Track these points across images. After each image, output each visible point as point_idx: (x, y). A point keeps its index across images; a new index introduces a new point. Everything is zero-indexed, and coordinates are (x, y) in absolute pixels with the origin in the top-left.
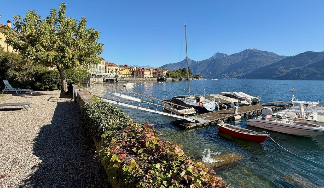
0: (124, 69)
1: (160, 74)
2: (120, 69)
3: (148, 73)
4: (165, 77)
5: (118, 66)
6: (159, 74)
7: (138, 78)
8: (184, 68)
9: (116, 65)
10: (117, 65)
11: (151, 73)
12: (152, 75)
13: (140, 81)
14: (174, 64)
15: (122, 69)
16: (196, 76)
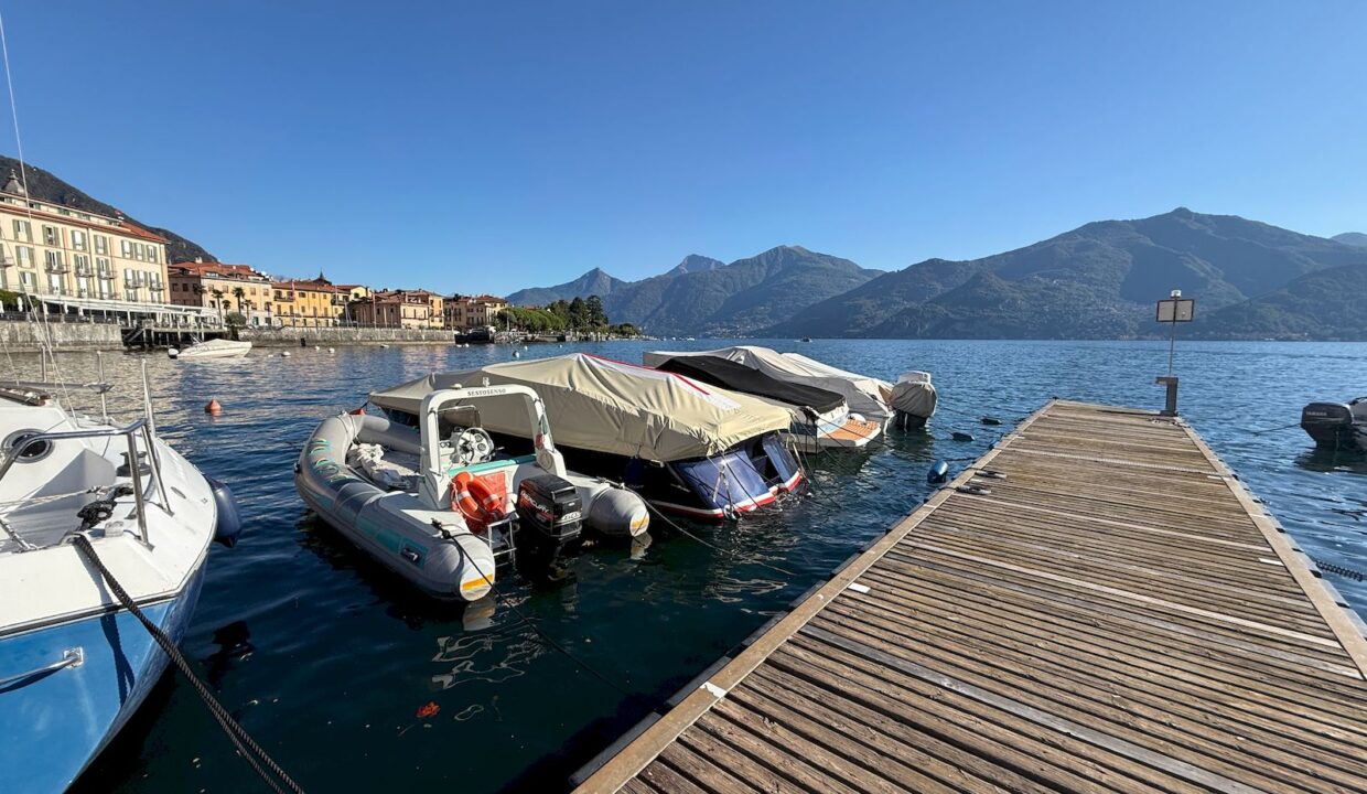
0: (303, 295)
1: (476, 315)
2: (279, 293)
3: (421, 310)
4: (492, 329)
5: (266, 280)
6: (470, 315)
7: (360, 330)
8: (576, 299)
9: (259, 275)
10: (263, 273)
11: (436, 312)
12: (437, 319)
13: (370, 343)
14: (552, 289)
15: (292, 294)
16: (621, 327)
